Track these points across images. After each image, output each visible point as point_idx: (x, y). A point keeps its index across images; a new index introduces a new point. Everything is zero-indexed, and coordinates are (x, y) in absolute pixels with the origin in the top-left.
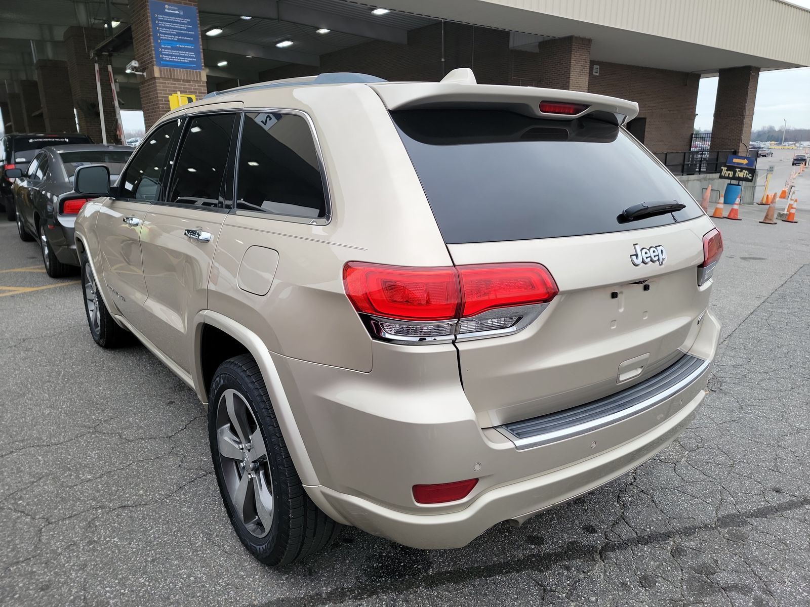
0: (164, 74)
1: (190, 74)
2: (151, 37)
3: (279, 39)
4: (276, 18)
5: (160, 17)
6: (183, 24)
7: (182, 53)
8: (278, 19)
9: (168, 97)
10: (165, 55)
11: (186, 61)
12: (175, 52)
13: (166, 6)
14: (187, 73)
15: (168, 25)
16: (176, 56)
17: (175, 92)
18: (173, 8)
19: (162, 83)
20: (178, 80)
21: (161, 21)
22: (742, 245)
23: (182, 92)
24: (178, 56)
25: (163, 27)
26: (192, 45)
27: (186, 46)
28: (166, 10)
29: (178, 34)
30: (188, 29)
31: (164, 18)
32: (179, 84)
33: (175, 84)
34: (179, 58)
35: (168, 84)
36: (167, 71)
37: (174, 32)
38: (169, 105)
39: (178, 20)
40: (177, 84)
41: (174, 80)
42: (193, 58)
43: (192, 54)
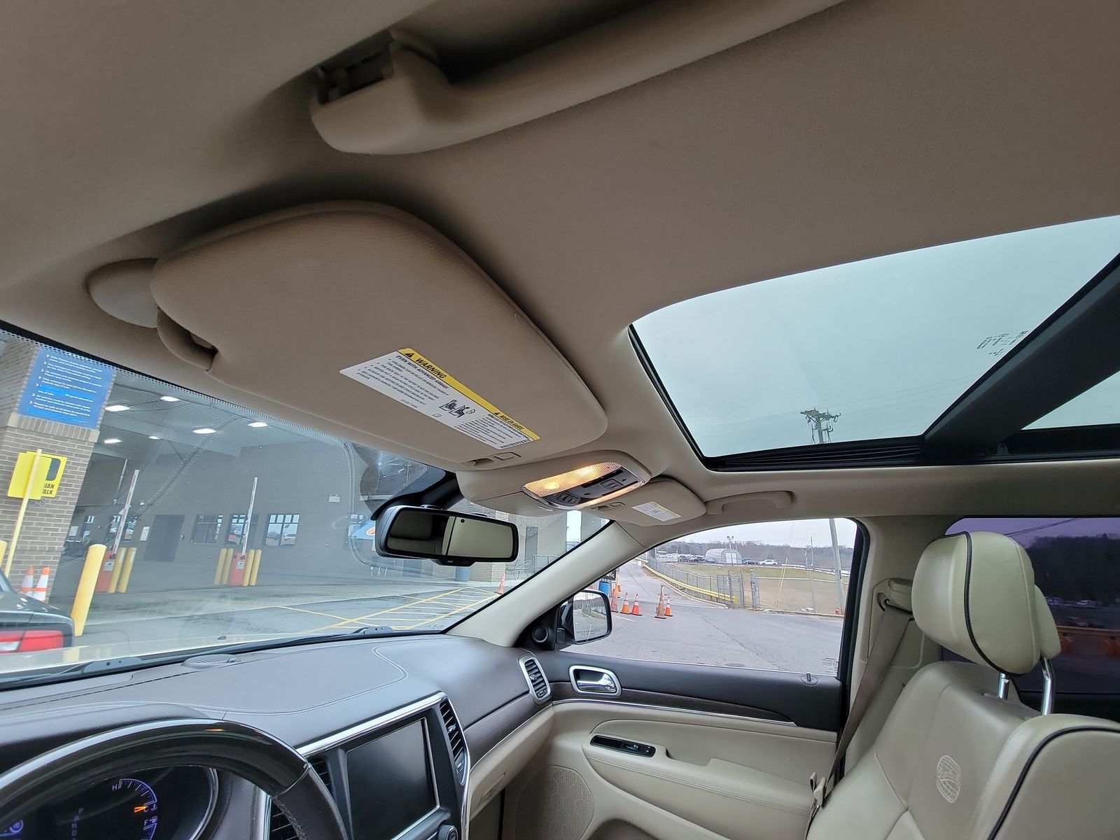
0: (26, 424)
1: (72, 430)
5: (54, 359)
6: (89, 373)
7: (70, 405)
9: (17, 455)
10: (40, 402)
11: (72, 415)
12: (57, 402)
14: (66, 429)
15: (62, 369)
16: (57, 406)
17: (34, 449)
19: (16, 435)
20: (47, 435)
22: (703, 648)
23: (45, 451)
24: (62, 407)
25: (52, 371)
27: (80, 398)
29: (73, 383)
31: (60, 361)
32: (44, 440)
33: (39, 439)
34: (61, 409)
35: (27, 437)
36: (32, 422)
37: (69, 379)
38: (14, 464)
39: (82, 367)
40: (42, 440)
41: (40, 434)
42: (87, 413)
43: (88, 409)
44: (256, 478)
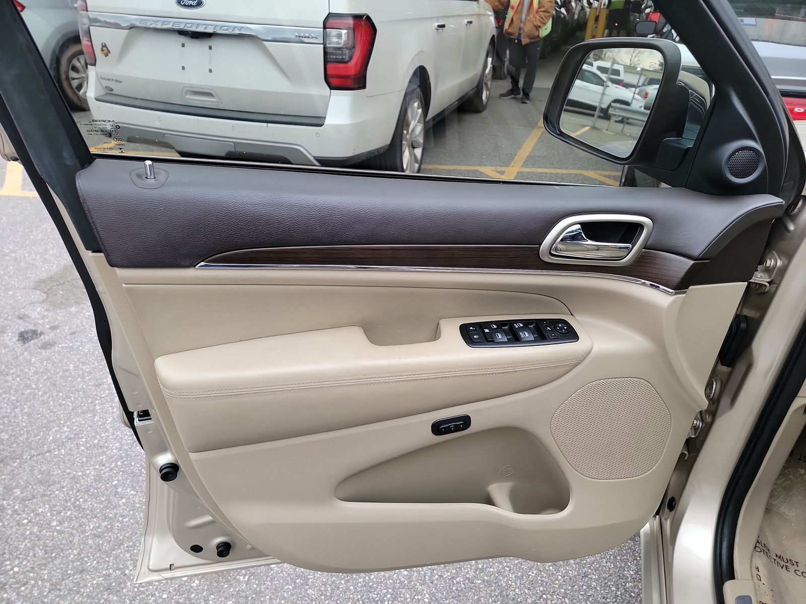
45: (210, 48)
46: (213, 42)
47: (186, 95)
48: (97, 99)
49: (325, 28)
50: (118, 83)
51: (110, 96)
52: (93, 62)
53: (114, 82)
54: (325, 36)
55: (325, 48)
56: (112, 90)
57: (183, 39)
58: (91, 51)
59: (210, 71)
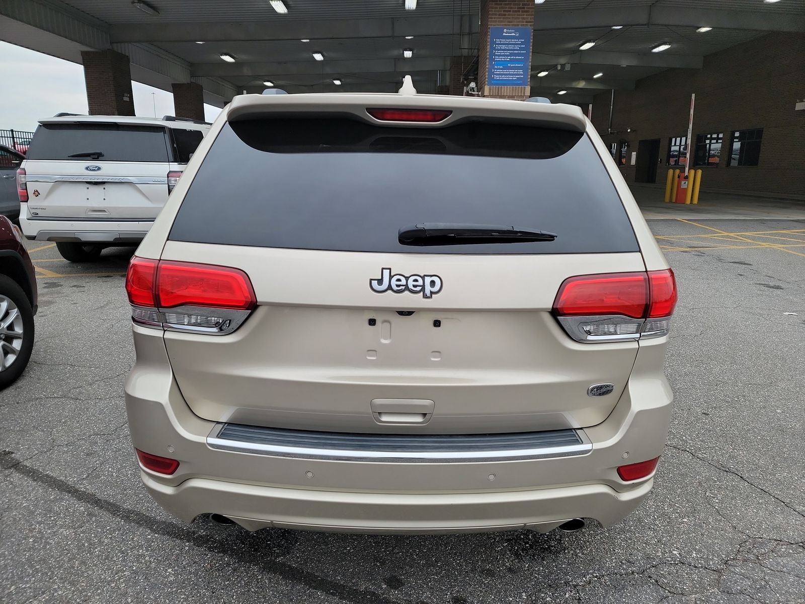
0: (493, 92)
1: (516, 90)
2: (487, 60)
3: (656, 44)
4: (645, 23)
5: (498, 41)
6: (517, 44)
7: (511, 72)
8: (648, 24)
10: (497, 74)
11: (514, 78)
12: (505, 72)
13: (505, 30)
14: (513, 90)
15: (503, 47)
16: (505, 75)
18: (511, 31)
20: (504, 97)
21: (498, 44)
24: (507, 75)
25: (498, 50)
26: (522, 63)
27: (516, 65)
28: (504, 34)
29: (511, 55)
30: (521, 49)
31: (501, 41)
36: (496, 89)
37: (508, 53)
39: (513, 41)
42: (521, 75)
43: (521, 72)
44: (693, 95)
45: (104, 189)
46: (106, 186)
47: (88, 212)
48: (28, 219)
49: (168, 177)
50: (43, 210)
51: (35, 217)
52: (26, 200)
53: (40, 210)
54: (168, 181)
55: (169, 186)
56: (37, 214)
57: (88, 186)
58: (26, 194)
59: (104, 199)
